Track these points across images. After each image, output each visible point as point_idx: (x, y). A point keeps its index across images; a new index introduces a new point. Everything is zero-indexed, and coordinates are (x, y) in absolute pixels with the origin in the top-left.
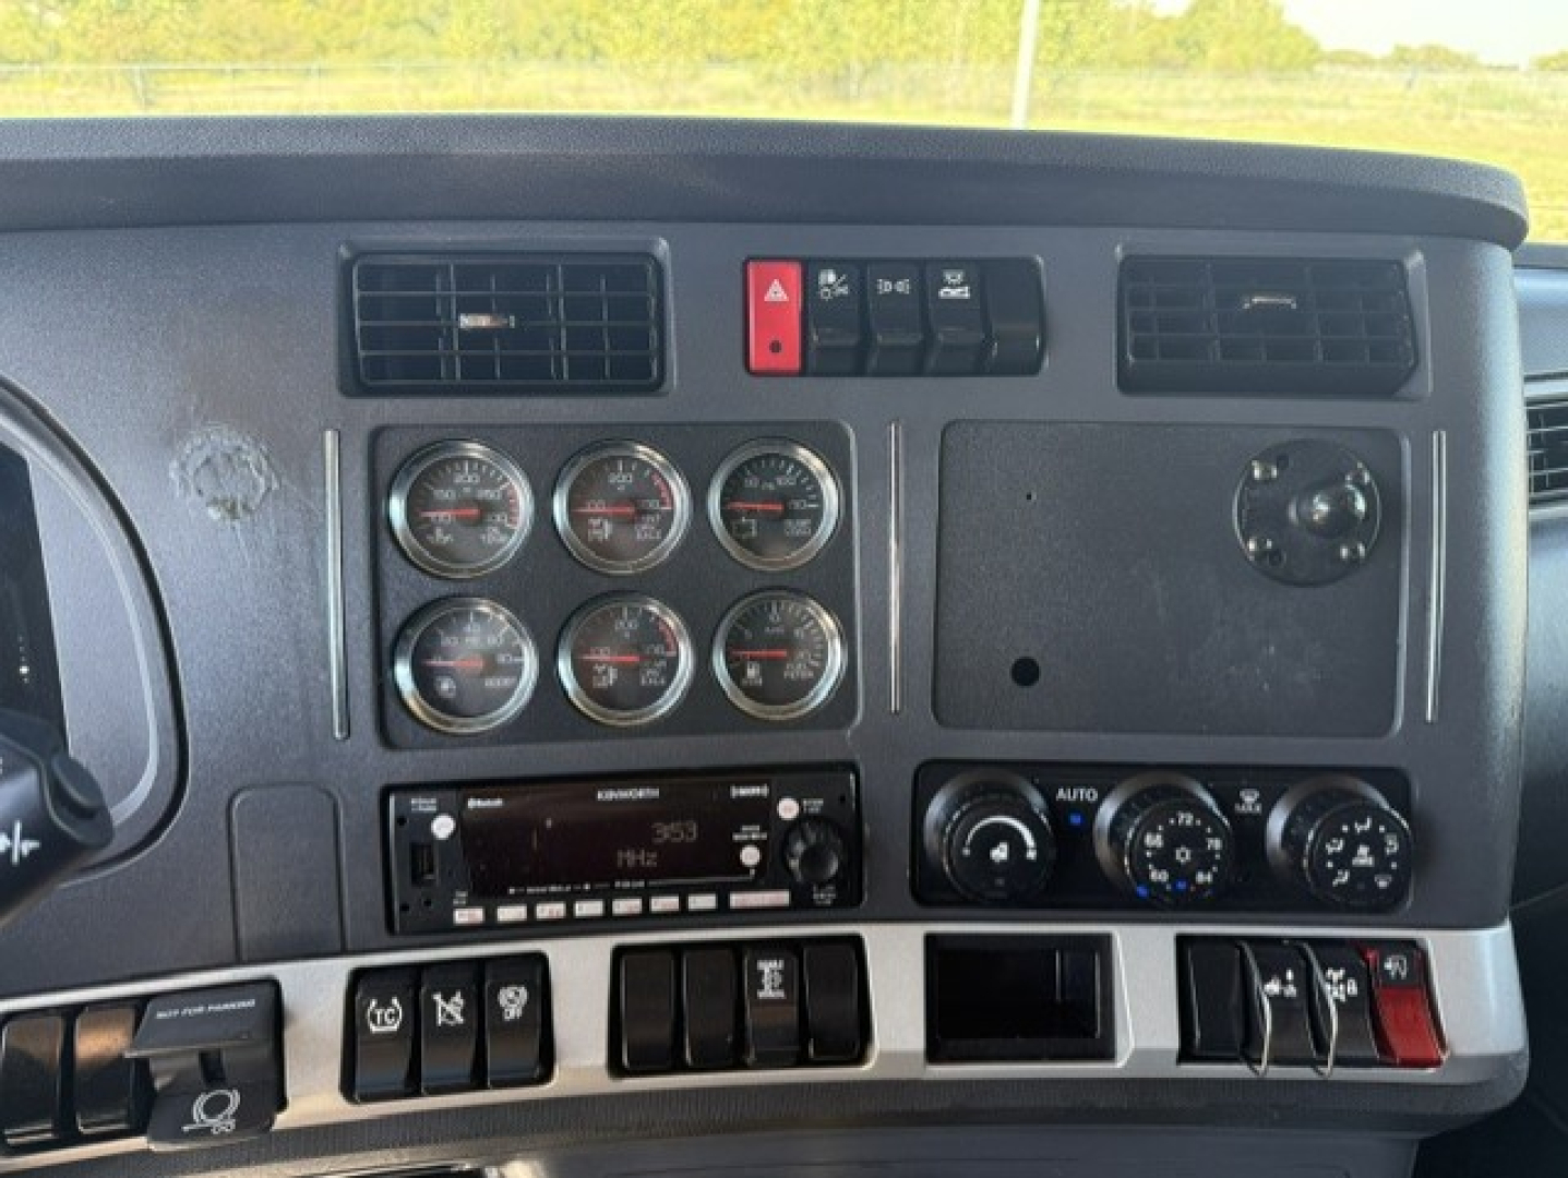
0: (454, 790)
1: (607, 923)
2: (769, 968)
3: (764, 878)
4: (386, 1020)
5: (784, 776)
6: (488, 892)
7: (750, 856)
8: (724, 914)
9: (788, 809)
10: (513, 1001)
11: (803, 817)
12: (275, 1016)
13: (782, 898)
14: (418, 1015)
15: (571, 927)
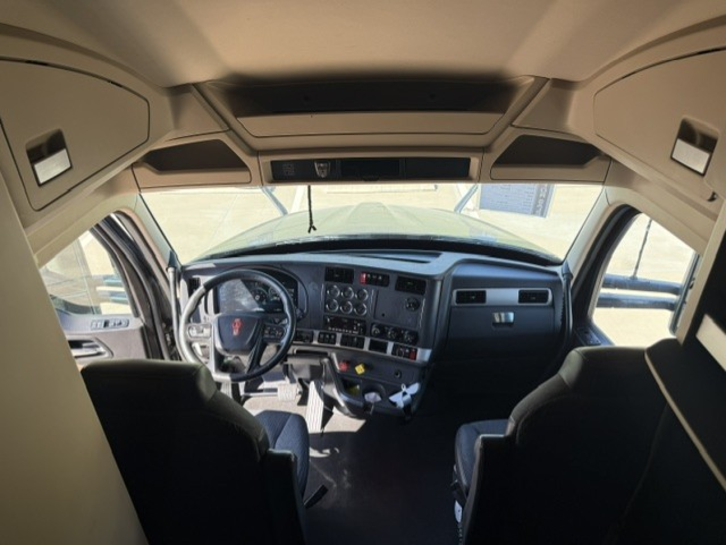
0: (330, 317)
1: (342, 332)
4: (322, 336)
5: (360, 321)
6: (332, 327)
7: (355, 328)
9: (359, 325)
10: (333, 337)
12: (313, 334)
13: (358, 333)
14: (325, 336)
15: (338, 332)
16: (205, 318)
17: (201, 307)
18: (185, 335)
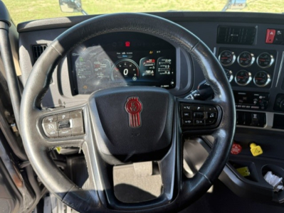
2: (255, 115)
3: (256, 105)
5: (261, 93)
7: (255, 102)
8: (250, 109)
9: (261, 97)
11: (263, 99)
13: (258, 107)
16: (60, 102)
17: (53, 86)
18: (34, 137)
